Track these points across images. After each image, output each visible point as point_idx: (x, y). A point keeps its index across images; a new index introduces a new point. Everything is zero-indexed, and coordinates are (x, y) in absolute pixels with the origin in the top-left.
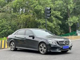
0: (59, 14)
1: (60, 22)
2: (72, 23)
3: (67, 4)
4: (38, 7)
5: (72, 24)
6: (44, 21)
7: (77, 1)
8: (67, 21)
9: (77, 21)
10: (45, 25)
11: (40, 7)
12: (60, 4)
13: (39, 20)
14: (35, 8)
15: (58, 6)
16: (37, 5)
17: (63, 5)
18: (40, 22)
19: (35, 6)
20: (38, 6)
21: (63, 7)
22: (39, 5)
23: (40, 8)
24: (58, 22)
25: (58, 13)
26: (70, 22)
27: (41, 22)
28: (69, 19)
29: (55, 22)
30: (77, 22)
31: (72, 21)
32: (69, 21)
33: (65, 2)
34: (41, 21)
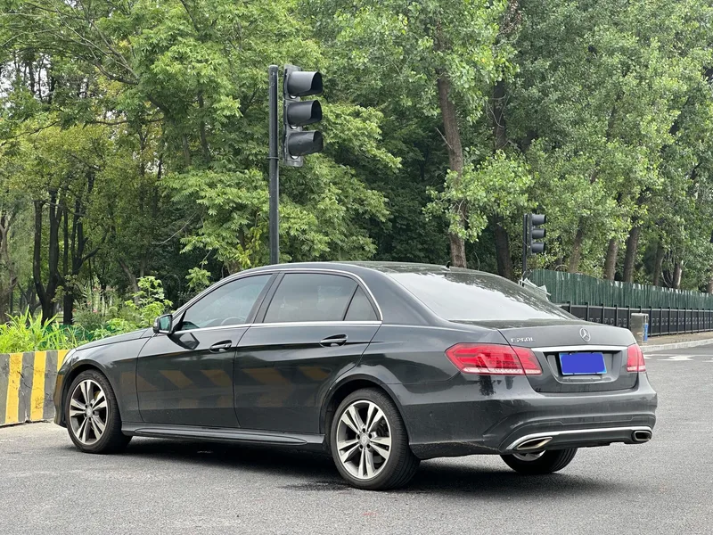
0: (373, 126)
1: (376, 201)
2: (483, 209)
3: (442, 44)
4: (181, 58)
5: (480, 223)
6: (238, 186)
7: (528, 23)
8: (434, 193)
9: (523, 200)
10: (239, 220)
11: (206, 63)
12: (382, 41)
13: (194, 181)
14: (158, 66)
15: (360, 59)
16: (173, 39)
17: (407, 52)
18: (195, 195)
19: (154, 51)
20: (186, 46)
21: (406, 71)
22: (192, 41)
23: (207, 71)
24: (361, 202)
25: (358, 123)
26: (465, 206)
27: (211, 197)
28: (457, 182)
29: (329, 200)
30: (520, 209)
31: (478, 193)
32: (454, 194)
33: (427, 24)
34: (212, 185)
